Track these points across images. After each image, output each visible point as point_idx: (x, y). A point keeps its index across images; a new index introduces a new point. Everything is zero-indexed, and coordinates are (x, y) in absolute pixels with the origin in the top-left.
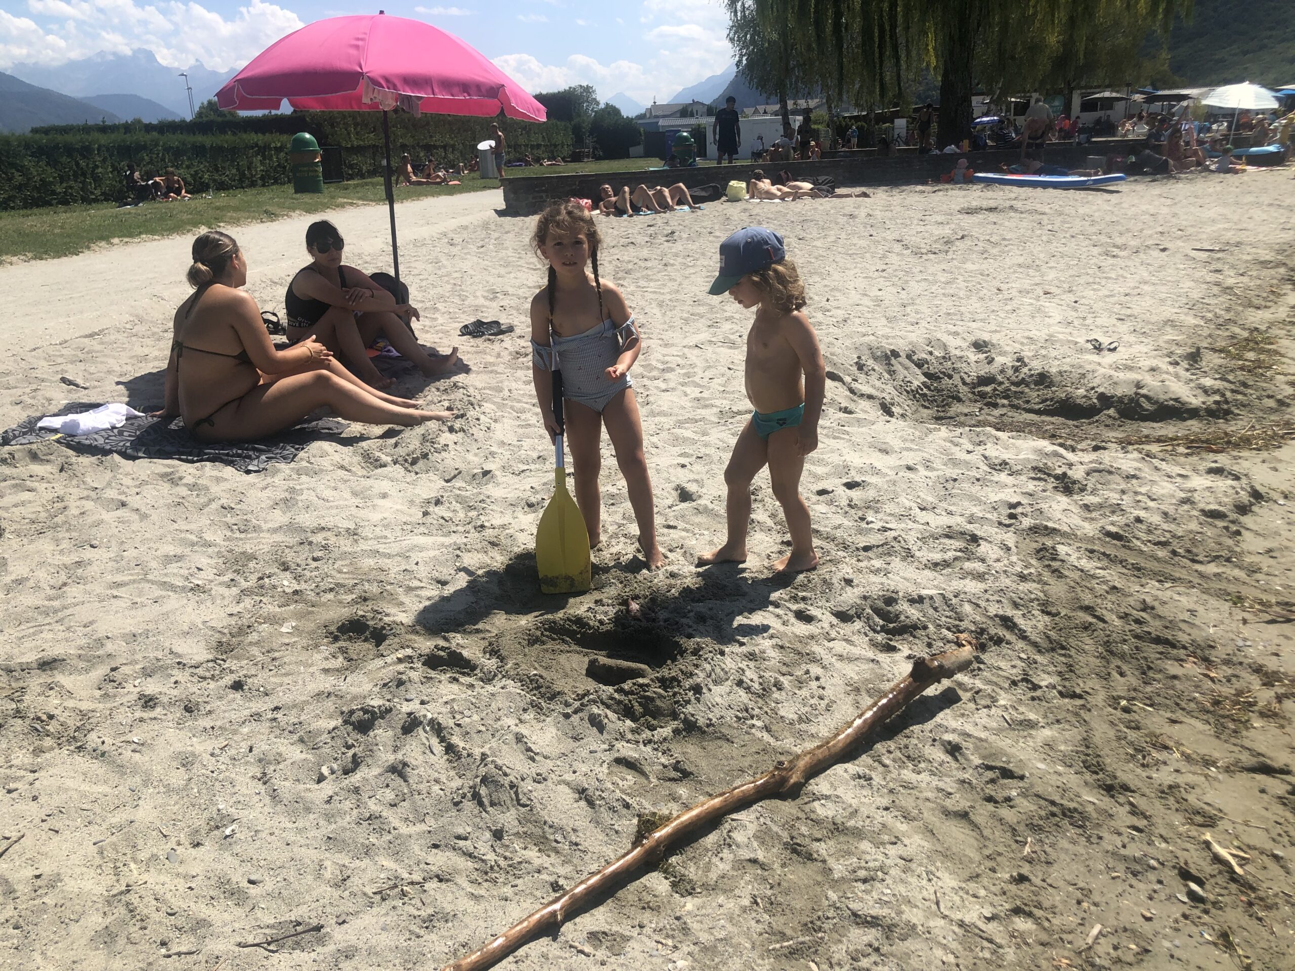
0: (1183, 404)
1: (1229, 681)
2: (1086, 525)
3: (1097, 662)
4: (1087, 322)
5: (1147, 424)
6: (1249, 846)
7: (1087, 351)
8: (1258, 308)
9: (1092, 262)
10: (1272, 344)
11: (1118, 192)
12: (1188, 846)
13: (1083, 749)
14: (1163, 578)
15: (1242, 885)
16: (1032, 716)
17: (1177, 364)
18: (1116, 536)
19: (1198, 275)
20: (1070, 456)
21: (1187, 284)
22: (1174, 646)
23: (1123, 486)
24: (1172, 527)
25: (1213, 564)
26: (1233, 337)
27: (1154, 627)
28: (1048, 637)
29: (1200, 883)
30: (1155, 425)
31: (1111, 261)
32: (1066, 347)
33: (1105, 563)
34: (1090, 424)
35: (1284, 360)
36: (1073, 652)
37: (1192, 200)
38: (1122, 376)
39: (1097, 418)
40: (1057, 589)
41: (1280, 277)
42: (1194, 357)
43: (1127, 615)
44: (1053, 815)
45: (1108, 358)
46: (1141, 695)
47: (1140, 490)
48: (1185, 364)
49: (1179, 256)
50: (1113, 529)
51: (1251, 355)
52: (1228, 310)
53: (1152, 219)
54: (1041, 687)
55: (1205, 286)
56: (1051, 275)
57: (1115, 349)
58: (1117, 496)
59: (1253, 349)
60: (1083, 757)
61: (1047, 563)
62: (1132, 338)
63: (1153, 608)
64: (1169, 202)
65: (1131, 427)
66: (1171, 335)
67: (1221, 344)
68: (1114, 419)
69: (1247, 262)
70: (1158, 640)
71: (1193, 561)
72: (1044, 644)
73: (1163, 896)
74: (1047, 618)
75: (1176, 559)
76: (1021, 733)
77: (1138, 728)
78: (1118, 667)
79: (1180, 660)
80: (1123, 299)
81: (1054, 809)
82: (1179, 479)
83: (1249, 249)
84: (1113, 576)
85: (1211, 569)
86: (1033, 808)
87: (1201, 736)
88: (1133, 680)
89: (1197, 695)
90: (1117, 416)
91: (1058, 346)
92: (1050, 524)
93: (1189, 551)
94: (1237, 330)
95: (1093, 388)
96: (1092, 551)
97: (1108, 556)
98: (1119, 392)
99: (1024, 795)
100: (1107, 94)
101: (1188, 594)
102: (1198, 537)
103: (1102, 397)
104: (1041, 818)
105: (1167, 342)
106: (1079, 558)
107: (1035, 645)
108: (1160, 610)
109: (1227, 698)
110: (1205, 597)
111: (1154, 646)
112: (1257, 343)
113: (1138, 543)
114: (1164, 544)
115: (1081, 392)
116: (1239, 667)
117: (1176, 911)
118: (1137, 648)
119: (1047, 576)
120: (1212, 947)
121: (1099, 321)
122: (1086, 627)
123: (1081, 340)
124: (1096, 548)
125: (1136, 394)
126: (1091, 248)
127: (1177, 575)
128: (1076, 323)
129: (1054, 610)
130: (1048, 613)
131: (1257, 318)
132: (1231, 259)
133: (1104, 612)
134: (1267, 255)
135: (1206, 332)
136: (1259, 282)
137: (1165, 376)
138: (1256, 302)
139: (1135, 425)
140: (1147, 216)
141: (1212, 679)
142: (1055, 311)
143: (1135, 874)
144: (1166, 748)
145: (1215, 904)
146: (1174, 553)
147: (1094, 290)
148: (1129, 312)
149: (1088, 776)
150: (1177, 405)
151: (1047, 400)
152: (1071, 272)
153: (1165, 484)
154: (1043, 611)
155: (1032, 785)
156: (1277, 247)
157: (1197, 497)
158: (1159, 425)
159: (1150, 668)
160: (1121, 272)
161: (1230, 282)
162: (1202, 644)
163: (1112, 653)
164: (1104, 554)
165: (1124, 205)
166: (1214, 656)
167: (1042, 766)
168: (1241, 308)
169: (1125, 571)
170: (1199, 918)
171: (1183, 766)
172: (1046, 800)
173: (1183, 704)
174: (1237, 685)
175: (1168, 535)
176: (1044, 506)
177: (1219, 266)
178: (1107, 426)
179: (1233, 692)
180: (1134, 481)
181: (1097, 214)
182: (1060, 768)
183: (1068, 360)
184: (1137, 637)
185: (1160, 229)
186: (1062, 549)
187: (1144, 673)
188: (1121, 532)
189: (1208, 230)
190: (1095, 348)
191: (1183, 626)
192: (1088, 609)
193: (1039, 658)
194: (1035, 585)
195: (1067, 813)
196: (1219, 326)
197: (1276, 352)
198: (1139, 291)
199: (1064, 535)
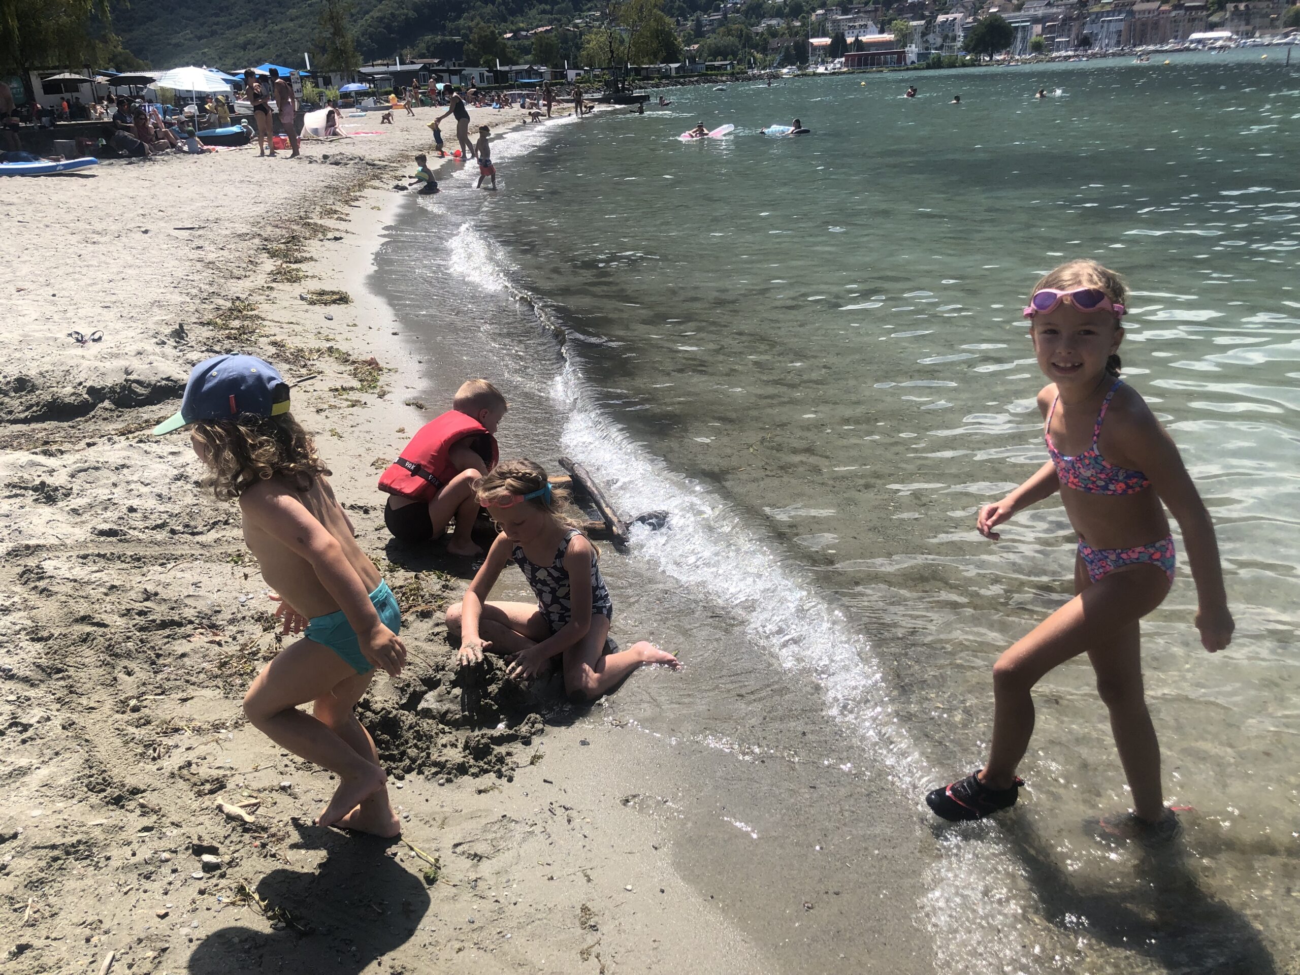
0: (176, 382)
1: (234, 639)
2: (77, 530)
3: (101, 671)
4: (68, 315)
5: (145, 408)
6: (259, 791)
7: (69, 345)
8: (239, 278)
9: (70, 251)
10: (252, 310)
11: (93, 176)
12: (201, 819)
13: (87, 772)
14: (164, 560)
15: (255, 831)
16: (23, 762)
17: (164, 343)
18: (111, 533)
19: (180, 253)
20: (52, 462)
21: (171, 263)
22: (180, 625)
23: (114, 478)
24: (169, 507)
25: (213, 531)
26: (218, 309)
27: (159, 612)
28: (39, 666)
29: (213, 851)
30: (154, 408)
31: (91, 247)
32: (44, 346)
33: (102, 563)
34: (86, 421)
35: (265, 323)
36: (72, 671)
37: (169, 181)
38: (108, 365)
39: (93, 413)
40: (47, 610)
41: (255, 247)
42: (179, 334)
43: (128, 610)
44: (55, 859)
45: (93, 349)
46: (151, 687)
47: (130, 478)
48: (172, 342)
49: (161, 236)
50: (106, 527)
51: (236, 323)
52: (211, 284)
53: (131, 201)
54: (31, 726)
55: (188, 263)
56: (25, 270)
57: (100, 338)
58: (107, 491)
59: (237, 318)
60: (86, 781)
61: (33, 585)
62: (119, 325)
63: (156, 594)
64: (147, 184)
65: (130, 416)
66: (159, 315)
67: (208, 316)
68: (111, 410)
69: (226, 236)
70: (164, 625)
71: (193, 534)
72: (35, 675)
73: (179, 883)
74: (39, 646)
75: (176, 537)
76: (13, 786)
77: (148, 722)
78: (125, 667)
79: (187, 637)
80: (106, 285)
81: (56, 853)
82: (171, 458)
83: (227, 224)
84: (112, 575)
85: (213, 535)
86: (31, 863)
87: (211, 704)
88: (142, 673)
89: (205, 665)
90: (113, 407)
91: (34, 346)
92: (32, 542)
93: (187, 526)
94: (221, 302)
95: (80, 384)
96: (85, 557)
97: (104, 556)
98: (109, 383)
99: (20, 854)
100: (67, 76)
101: (191, 569)
102: (196, 510)
103: (91, 390)
104: (42, 870)
105: (156, 323)
106: (70, 568)
107: (26, 680)
108: (164, 593)
109: (232, 656)
110: (208, 565)
111: (160, 632)
112: (240, 311)
113: (136, 533)
114: (162, 526)
115: (69, 389)
116: (242, 622)
117: (192, 891)
118: (142, 641)
119: (34, 599)
120: (231, 907)
121: (82, 313)
122: (85, 639)
123: (62, 336)
124: (90, 551)
125: (126, 380)
126: (70, 237)
127: (179, 553)
128: (56, 317)
129: (45, 634)
130: (39, 640)
131: (237, 288)
132: (211, 235)
133: (103, 616)
134: (243, 229)
135: (192, 308)
136: (237, 254)
137: (152, 358)
138: (236, 272)
139: (134, 412)
140: (127, 200)
141: (219, 644)
142: (29, 308)
143: (147, 877)
144: (176, 730)
145: (230, 864)
146: (173, 532)
147: (74, 280)
148: (114, 298)
149: (94, 799)
150: (170, 383)
151: (31, 406)
152: (47, 264)
153: (158, 465)
154: (33, 640)
155: (27, 839)
156: (252, 220)
157: (189, 471)
158: (158, 406)
159: (158, 656)
160: (103, 258)
161: (211, 257)
162: (209, 612)
163: (117, 656)
164: (99, 555)
165: (101, 190)
166: (219, 620)
167: (37, 812)
168: (223, 281)
169: (124, 566)
170: (216, 885)
171: (195, 741)
172: (45, 847)
173: (193, 679)
174: (242, 639)
175: (165, 516)
176: (23, 525)
177: (200, 243)
178: (104, 419)
179: (238, 648)
180: (125, 471)
181: (72, 201)
182: (60, 805)
183: (47, 359)
184: (142, 629)
185: (141, 211)
186: (48, 566)
187: (153, 663)
188: (116, 527)
189: (188, 209)
190: (78, 341)
191: (188, 601)
192: (85, 619)
193: (32, 693)
194: (22, 614)
195: (71, 850)
196: (204, 300)
197: (258, 317)
198: (123, 275)
199: (49, 548)
